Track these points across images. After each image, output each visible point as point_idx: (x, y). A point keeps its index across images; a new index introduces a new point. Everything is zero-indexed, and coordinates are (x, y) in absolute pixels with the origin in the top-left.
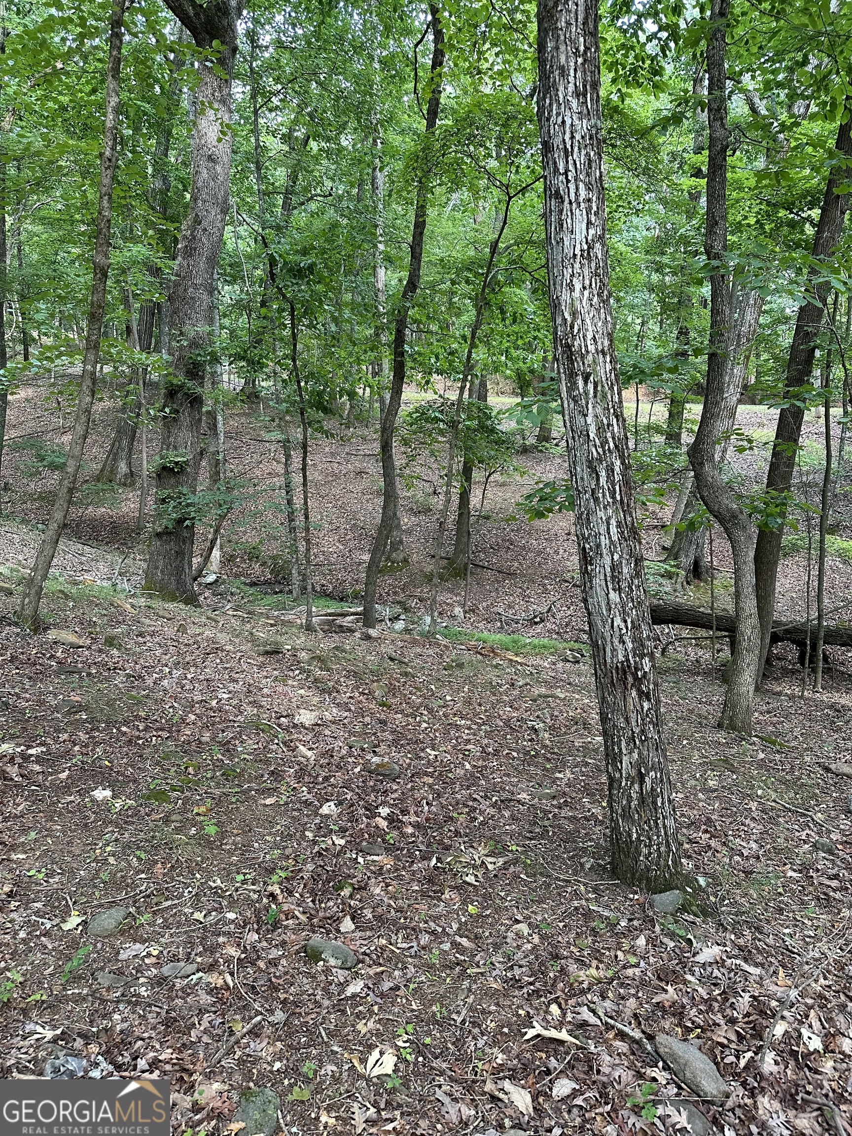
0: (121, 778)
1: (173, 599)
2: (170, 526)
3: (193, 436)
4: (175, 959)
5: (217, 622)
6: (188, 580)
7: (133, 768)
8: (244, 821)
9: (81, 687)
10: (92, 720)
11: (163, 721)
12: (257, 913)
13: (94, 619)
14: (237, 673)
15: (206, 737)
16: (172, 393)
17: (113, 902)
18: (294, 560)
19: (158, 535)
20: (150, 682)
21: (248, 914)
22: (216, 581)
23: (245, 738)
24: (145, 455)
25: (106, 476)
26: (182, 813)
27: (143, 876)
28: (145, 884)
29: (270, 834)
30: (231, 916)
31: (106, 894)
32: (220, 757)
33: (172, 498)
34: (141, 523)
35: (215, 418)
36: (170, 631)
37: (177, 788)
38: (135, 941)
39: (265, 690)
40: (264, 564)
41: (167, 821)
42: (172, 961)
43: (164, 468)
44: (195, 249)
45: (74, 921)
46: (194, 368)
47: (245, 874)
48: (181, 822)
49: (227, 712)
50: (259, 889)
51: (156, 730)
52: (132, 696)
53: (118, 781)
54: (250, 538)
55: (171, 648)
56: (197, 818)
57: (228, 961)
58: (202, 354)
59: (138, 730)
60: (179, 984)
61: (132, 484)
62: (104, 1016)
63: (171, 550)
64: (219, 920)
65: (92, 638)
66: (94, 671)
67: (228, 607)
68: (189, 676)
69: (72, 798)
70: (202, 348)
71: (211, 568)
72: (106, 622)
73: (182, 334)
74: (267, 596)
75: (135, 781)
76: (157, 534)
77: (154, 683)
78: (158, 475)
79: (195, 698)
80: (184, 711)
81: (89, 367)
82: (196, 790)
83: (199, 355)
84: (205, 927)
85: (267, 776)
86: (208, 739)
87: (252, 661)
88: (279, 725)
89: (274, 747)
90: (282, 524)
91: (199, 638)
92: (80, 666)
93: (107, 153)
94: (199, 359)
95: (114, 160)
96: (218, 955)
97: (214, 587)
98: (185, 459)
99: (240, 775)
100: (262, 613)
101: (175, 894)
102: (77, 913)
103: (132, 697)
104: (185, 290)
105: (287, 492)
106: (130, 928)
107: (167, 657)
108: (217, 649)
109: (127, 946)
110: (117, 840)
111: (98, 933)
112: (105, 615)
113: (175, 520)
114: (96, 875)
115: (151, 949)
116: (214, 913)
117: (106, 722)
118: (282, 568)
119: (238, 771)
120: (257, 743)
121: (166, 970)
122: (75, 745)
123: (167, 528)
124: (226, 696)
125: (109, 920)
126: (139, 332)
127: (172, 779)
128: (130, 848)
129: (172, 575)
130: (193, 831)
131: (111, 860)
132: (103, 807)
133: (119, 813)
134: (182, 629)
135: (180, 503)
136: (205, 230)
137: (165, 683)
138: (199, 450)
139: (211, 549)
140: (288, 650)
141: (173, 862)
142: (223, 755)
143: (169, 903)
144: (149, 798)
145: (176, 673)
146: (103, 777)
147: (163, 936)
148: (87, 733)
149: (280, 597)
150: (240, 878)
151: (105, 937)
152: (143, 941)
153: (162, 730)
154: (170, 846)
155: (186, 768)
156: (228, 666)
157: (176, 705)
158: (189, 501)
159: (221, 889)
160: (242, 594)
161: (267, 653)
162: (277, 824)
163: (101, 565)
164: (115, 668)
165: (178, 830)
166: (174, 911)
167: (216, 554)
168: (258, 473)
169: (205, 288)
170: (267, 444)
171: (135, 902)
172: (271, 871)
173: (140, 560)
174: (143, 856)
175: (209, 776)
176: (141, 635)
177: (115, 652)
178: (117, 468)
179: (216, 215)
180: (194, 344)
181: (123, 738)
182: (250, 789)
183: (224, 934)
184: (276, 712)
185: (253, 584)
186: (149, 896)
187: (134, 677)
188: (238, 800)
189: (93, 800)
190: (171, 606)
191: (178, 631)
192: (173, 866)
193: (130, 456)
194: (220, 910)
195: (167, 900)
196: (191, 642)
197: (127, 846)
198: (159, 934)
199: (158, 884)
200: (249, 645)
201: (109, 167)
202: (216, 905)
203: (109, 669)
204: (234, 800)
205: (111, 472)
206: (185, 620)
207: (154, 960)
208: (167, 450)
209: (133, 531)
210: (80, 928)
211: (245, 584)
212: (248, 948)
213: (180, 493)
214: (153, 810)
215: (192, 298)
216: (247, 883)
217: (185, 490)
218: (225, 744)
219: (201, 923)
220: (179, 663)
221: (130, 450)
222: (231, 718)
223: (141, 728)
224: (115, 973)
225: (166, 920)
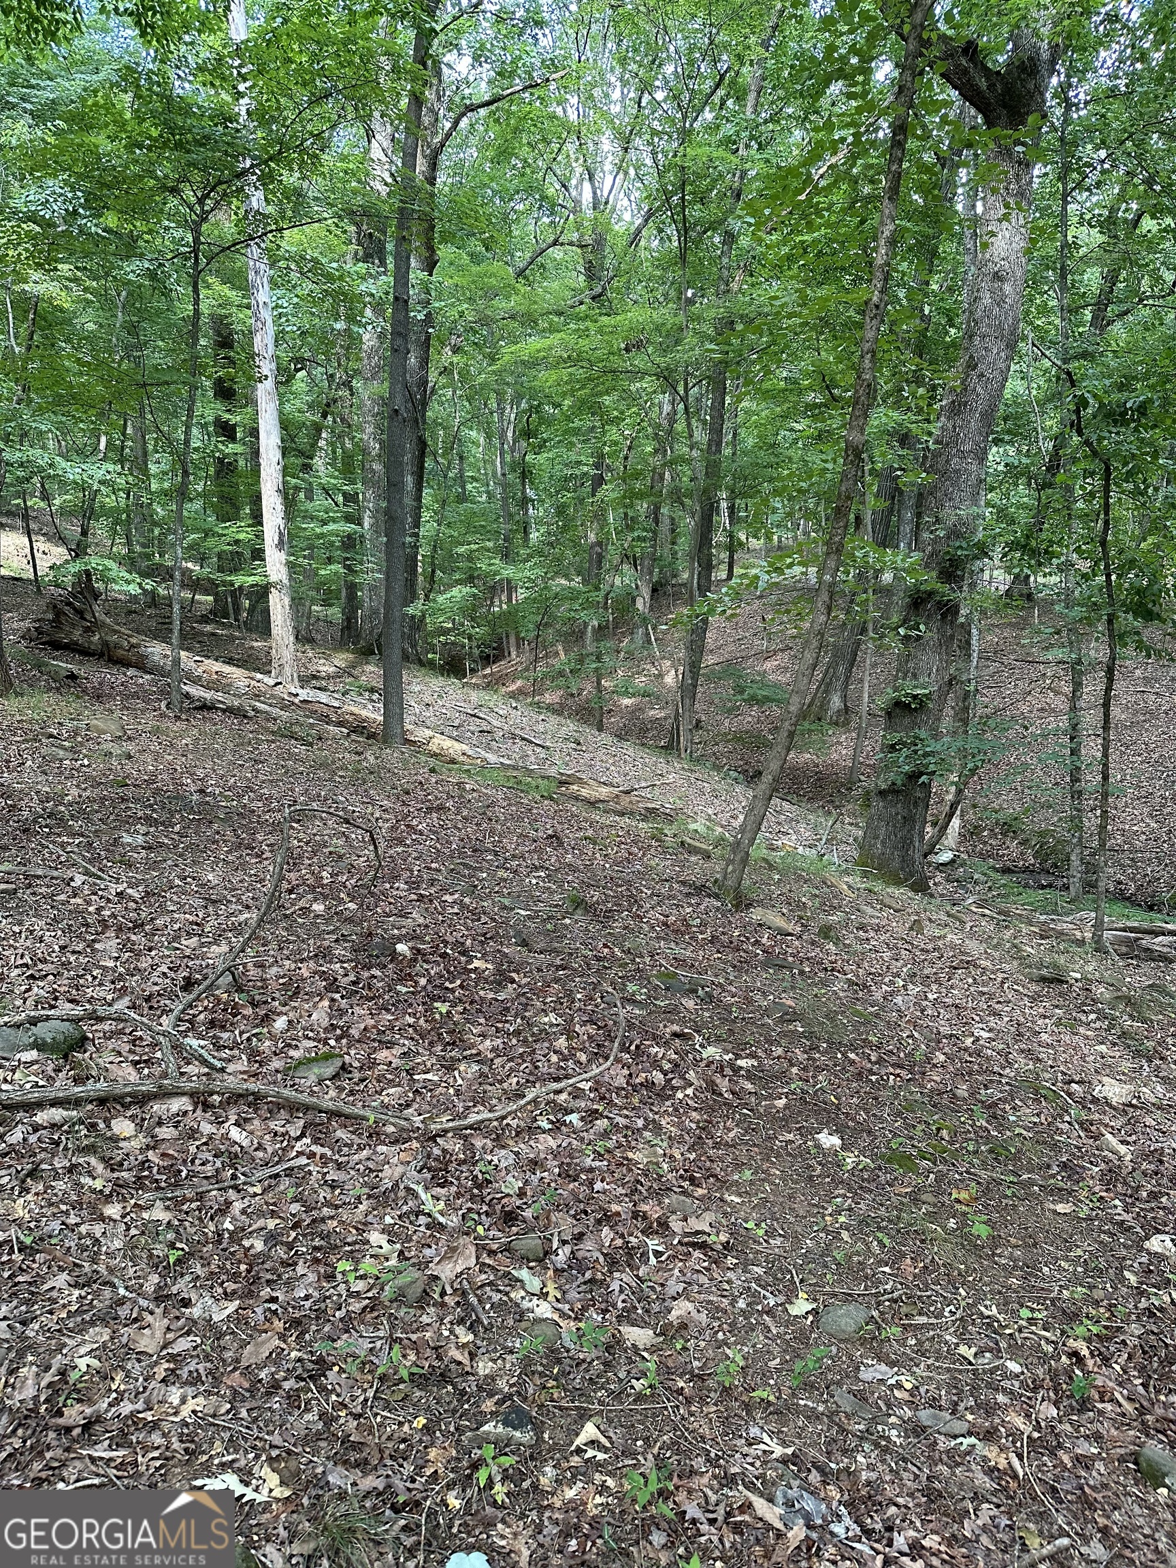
0: (851, 1124)
1: (898, 883)
2: (899, 782)
3: (941, 660)
4: (934, 1403)
5: (962, 922)
6: (918, 856)
7: (867, 1113)
8: (1026, 1229)
9: (793, 988)
10: (810, 1035)
11: (902, 1055)
12: (1054, 1374)
13: (804, 899)
14: (999, 1002)
15: (963, 1090)
16: (918, 601)
17: (849, 1295)
18: (1075, 841)
19: (882, 793)
20: (878, 996)
21: (1040, 1372)
22: (953, 861)
23: (1019, 1103)
24: (867, 685)
25: (814, 713)
26: (938, 1193)
27: (887, 1269)
28: (891, 1283)
29: (1066, 1259)
30: (1013, 1367)
31: (840, 1281)
32: (985, 1124)
33: (904, 744)
34: (854, 775)
35: (969, 633)
36: (900, 928)
37: (928, 1156)
38: (879, 1360)
39: (1044, 1037)
40: (1024, 843)
41: (915, 1199)
42: (931, 1406)
43: (898, 704)
44: (966, 404)
45: (801, 1306)
46: (951, 566)
47: (1032, 1310)
48: (935, 1205)
49: (988, 1059)
50: (1054, 1338)
51: (892, 1066)
52: (857, 1011)
53: (848, 1127)
54: (1008, 804)
55: (903, 952)
56: (957, 1206)
57: (1015, 1434)
58: (964, 545)
59: (870, 1061)
60: (943, 1443)
61: (847, 723)
62: (845, 1452)
63: (897, 814)
64: (997, 1368)
65: (803, 925)
66: (807, 969)
67: (970, 901)
68: (930, 996)
69: (790, 1137)
70: (965, 538)
71: (946, 843)
72: (817, 905)
73: (938, 521)
74: (1028, 890)
75: (870, 1132)
76: (880, 792)
77: (884, 998)
78: (889, 714)
79: (942, 1029)
80: (928, 1046)
81: (827, 577)
82: (954, 1165)
83: (960, 547)
84: (975, 1372)
85: (1055, 1169)
86: (966, 1095)
87: (1020, 988)
88: (1069, 1094)
89: (1065, 1127)
90: (1057, 784)
91: (940, 943)
92: (790, 959)
93: (875, 298)
94: (959, 553)
95: (882, 305)
96: (997, 1421)
97: (949, 869)
98: (927, 691)
99: (1016, 1158)
100: (1020, 915)
101: (932, 1309)
102: (806, 1296)
103: (857, 1013)
104: (947, 461)
105: (1072, 739)
106: (872, 1339)
107: (899, 964)
108: (968, 962)
109: (870, 1362)
110: (850, 1209)
111: (832, 1332)
112: (816, 896)
113: (906, 774)
114: (827, 1251)
115: (902, 1378)
116: (988, 1355)
117: (827, 1042)
118: (1054, 851)
119: (1013, 1151)
120: (1038, 1115)
121: (925, 1415)
122: (792, 1065)
123: (894, 784)
124: (985, 1035)
125: (847, 1318)
126: (873, 522)
127: (919, 1142)
128: (868, 1225)
129: (895, 848)
130: (952, 1223)
131: (845, 1235)
132: (831, 1160)
133: (852, 1172)
134: (917, 926)
135: (916, 752)
136: (982, 375)
137: (899, 1000)
138: (947, 678)
139: (950, 816)
140: (1077, 981)
141: (927, 1261)
142: (987, 1122)
143: (923, 1320)
144: (889, 1161)
145: (914, 990)
146: (832, 1118)
147: (917, 1365)
148: (805, 1052)
149: (1049, 894)
150: (1025, 1313)
151: (841, 1341)
152: (892, 1364)
153: (902, 1067)
154: (924, 1238)
155: (938, 1129)
156: (985, 989)
157: (916, 1035)
158: (928, 749)
159: (998, 1321)
160: (989, 884)
161: (1043, 979)
162: (1078, 1246)
163: (802, 827)
164: (833, 970)
165: (931, 1216)
166: (932, 1333)
167: (956, 823)
168: (1025, 709)
169: (976, 454)
170: (1042, 666)
171: (879, 1304)
172: (1073, 1317)
173: (851, 824)
174: (886, 1241)
175: (971, 1148)
176: (862, 927)
177: (831, 946)
178: (829, 702)
179: (998, 353)
180: (954, 533)
181: (851, 1069)
182: (1032, 1183)
183: (1004, 1390)
184: (1064, 1074)
185: (1006, 871)
186: (895, 1301)
187: (857, 984)
188: (1014, 1195)
189: (818, 1146)
190: (897, 892)
191: (911, 929)
192: (925, 1267)
193: (846, 687)
194: (997, 1352)
195: (920, 1314)
196: (930, 947)
197: (863, 1222)
198: (911, 1360)
199: (907, 1287)
200: (1015, 963)
201: (875, 316)
202: (991, 1344)
203: (826, 969)
204: (1009, 1193)
205: (821, 706)
206: (917, 914)
207: (906, 1396)
208: (904, 679)
209: (842, 785)
210: (811, 1318)
211: (993, 868)
212: (1043, 1424)
213: (916, 738)
214: (896, 1178)
215: (957, 471)
216: (1036, 1325)
217: (923, 734)
218: (990, 1107)
219: (970, 1363)
220: (915, 975)
221: (848, 678)
222: (996, 1069)
223: (873, 1059)
224: (855, 1396)
225: (920, 1343)
